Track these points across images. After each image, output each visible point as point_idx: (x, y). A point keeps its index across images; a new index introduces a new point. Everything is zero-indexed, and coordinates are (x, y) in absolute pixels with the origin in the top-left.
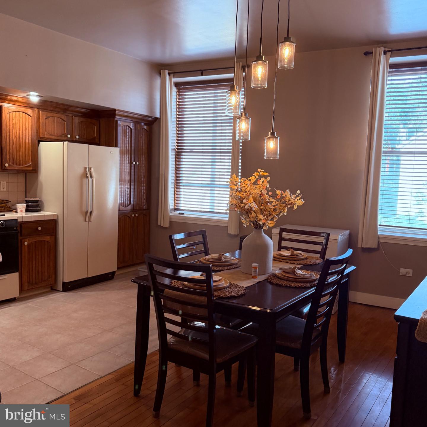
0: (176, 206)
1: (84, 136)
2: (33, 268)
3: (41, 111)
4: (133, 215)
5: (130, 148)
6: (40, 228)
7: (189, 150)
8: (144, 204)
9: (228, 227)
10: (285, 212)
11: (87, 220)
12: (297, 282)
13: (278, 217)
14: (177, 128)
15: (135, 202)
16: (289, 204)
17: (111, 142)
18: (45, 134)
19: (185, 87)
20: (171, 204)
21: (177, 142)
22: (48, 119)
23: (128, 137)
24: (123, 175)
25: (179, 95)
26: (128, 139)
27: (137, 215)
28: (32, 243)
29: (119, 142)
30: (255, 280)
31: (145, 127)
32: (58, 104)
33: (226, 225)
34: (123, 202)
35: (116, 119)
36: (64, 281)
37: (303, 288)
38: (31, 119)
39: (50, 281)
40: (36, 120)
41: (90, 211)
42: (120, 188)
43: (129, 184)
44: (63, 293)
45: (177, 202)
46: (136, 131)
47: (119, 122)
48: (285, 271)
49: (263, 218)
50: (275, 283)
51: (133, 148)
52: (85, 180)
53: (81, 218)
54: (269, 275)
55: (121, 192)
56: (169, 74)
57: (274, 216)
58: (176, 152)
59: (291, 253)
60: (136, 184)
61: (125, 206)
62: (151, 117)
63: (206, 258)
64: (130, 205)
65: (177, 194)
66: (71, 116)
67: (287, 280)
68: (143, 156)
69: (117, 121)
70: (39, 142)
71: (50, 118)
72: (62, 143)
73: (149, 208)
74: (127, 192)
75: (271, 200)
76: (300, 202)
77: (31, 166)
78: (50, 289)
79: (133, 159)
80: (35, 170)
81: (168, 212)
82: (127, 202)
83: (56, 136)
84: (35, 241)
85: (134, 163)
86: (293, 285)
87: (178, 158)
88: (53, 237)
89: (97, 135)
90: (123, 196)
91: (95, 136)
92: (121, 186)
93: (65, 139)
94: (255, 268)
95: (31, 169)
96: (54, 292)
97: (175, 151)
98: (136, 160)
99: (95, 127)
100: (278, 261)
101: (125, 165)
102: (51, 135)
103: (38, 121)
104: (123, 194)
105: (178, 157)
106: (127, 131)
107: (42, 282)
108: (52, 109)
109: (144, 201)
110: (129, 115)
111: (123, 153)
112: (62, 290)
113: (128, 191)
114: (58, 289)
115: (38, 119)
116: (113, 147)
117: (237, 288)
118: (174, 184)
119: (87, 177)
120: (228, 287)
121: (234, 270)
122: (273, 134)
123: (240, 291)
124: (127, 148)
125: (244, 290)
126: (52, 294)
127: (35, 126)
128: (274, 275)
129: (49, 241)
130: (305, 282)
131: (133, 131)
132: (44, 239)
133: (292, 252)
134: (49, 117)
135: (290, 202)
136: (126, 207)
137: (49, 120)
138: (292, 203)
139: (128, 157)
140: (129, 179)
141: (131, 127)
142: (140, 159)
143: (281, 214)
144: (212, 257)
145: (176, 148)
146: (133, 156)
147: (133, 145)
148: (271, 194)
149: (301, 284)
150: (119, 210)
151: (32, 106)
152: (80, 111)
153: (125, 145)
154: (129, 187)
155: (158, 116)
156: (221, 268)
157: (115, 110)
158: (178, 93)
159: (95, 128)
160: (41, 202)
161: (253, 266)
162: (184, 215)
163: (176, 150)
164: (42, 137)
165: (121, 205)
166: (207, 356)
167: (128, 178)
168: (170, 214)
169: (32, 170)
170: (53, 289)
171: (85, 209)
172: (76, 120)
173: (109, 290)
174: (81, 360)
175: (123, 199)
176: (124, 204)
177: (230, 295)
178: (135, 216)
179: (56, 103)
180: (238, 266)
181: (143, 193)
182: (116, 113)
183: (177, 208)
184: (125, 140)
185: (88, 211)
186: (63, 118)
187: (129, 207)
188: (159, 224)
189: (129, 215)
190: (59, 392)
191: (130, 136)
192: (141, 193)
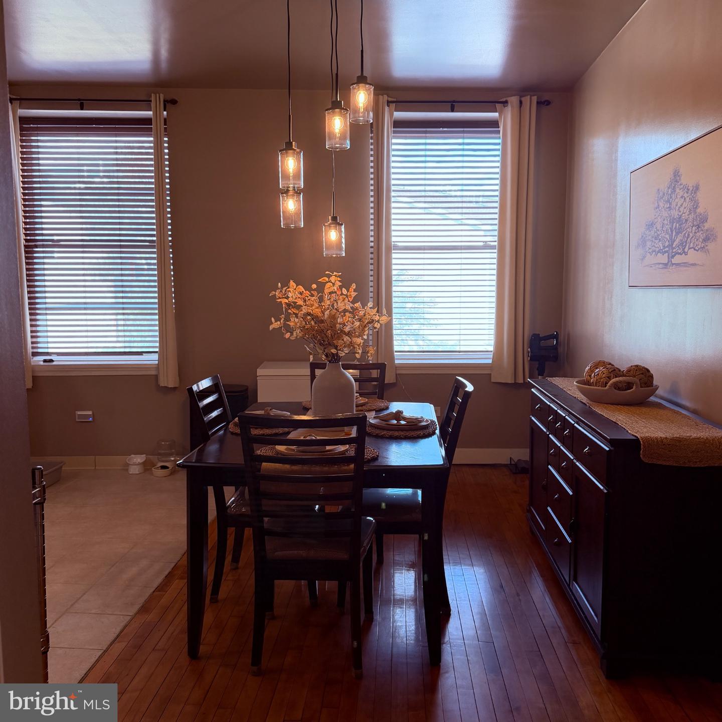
9: (160, 377)
33: (154, 373)
122: (334, 219)
162: (54, 363)
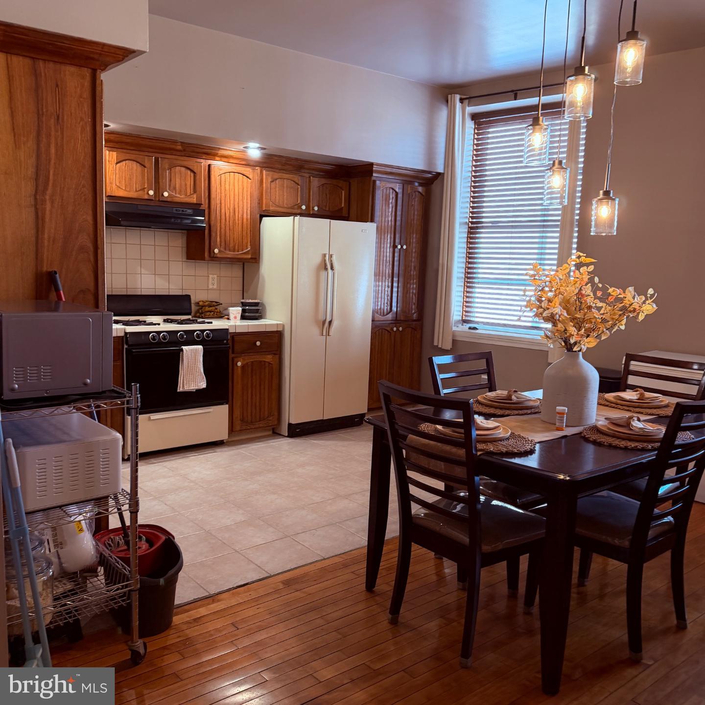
0: (466, 316)
1: (326, 206)
2: (248, 399)
3: (264, 171)
4: (395, 329)
5: (393, 223)
6: (258, 343)
7: (490, 225)
8: (413, 312)
9: (549, 353)
10: (622, 325)
11: (324, 334)
12: (630, 440)
13: (610, 332)
14: (472, 187)
15: (398, 309)
16: (630, 312)
17: (364, 215)
18: (269, 205)
19: (488, 119)
20: (456, 313)
21: (471, 211)
22: (274, 182)
23: (391, 206)
24: (381, 266)
25: (478, 134)
26: (390, 210)
27: (401, 329)
28: (247, 363)
29: (378, 213)
30: (559, 434)
31: (420, 189)
32: (289, 159)
34: (380, 308)
35: (373, 178)
36: (290, 422)
37: (639, 450)
38: (251, 183)
39: (270, 420)
40: (257, 184)
41: (328, 319)
42: (376, 286)
43: (390, 280)
44: (288, 438)
45: (467, 309)
46: (404, 196)
47: (378, 182)
48: (614, 422)
49: (575, 333)
50: (591, 439)
51: (398, 223)
52: (323, 274)
53: (316, 331)
54: (585, 427)
55: (377, 292)
56: (462, 100)
57: (603, 330)
58: (469, 227)
59: (639, 395)
60: (401, 279)
61: (382, 314)
62: (430, 172)
63: (486, 396)
64: (391, 313)
65: (467, 297)
66: (308, 176)
67: (613, 436)
68: (414, 236)
69: (374, 182)
70: (262, 216)
71: (277, 181)
72: (292, 218)
73: (420, 318)
74: (386, 293)
75: (600, 304)
76: (650, 308)
77: (250, 252)
78: (271, 433)
79: (397, 241)
80: (255, 259)
81: (451, 325)
82: (386, 308)
83: (286, 208)
84: (252, 362)
85: (399, 247)
86: (623, 444)
87: (471, 238)
88: (277, 356)
89: (345, 205)
90: (380, 299)
91: (343, 206)
92: (377, 283)
93: (299, 211)
94: (562, 414)
95: (249, 256)
96: (276, 437)
97: (467, 227)
98: (402, 241)
99: (343, 192)
100: (614, 407)
101: (385, 250)
102: (278, 206)
103: (260, 186)
104: (380, 295)
105: (471, 236)
106: (389, 196)
107: (260, 421)
108: (280, 167)
109: (413, 307)
110: (394, 170)
111: (383, 231)
112: (287, 435)
113: (388, 291)
114: (282, 434)
115: (260, 182)
116: (366, 222)
117: (522, 442)
118: (463, 280)
119: (326, 269)
120: (508, 439)
121: (529, 416)
122: (607, 193)
123: (525, 445)
124: (390, 223)
125: (532, 446)
126: (274, 439)
127: (256, 194)
128: (595, 429)
129: (272, 363)
130: (645, 442)
131: (400, 196)
132: (264, 360)
133: (642, 394)
134: (276, 179)
135: (631, 309)
136: (384, 315)
137: (276, 184)
138: (635, 310)
139: (391, 238)
140: (390, 272)
141: (397, 190)
142: (408, 240)
143: (616, 328)
144: (497, 394)
145: (469, 222)
146: (397, 236)
147: (399, 218)
148: (600, 294)
149: (637, 444)
150: (373, 321)
151: (252, 163)
152: (321, 168)
153: (386, 219)
154: (390, 284)
155: (440, 169)
156: (507, 412)
157: (371, 165)
158: (476, 130)
159: (342, 195)
160: (263, 305)
161: (557, 411)
162: (477, 331)
163: (469, 225)
164: (265, 210)
165: (377, 313)
166: (466, 540)
167: (388, 270)
168: (454, 329)
169: (251, 258)
170: (276, 433)
171: (321, 317)
172: (316, 182)
173: (354, 440)
174: (299, 532)
175: (379, 304)
176: (382, 311)
177: (505, 449)
178: (398, 329)
179: (286, 157)
180: (537, 411)
181: (411, 295)
182: (374, 169)
183: (467, 318)
184: (387, 210)
185: (325, 320)
186: (296, 180)
187: (390, 316)
188: (435, 344)
189: (388, 329)
190: (264, 572)
191: (394, 204)
192: (408, 295)
